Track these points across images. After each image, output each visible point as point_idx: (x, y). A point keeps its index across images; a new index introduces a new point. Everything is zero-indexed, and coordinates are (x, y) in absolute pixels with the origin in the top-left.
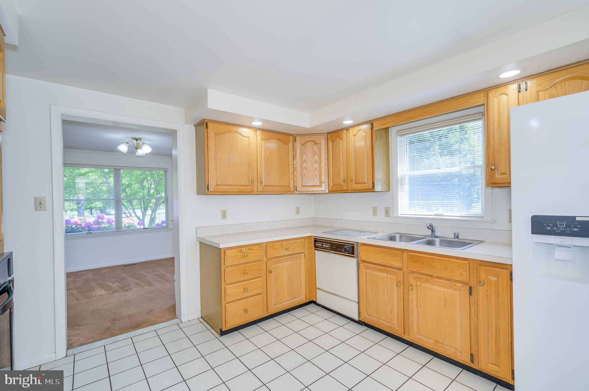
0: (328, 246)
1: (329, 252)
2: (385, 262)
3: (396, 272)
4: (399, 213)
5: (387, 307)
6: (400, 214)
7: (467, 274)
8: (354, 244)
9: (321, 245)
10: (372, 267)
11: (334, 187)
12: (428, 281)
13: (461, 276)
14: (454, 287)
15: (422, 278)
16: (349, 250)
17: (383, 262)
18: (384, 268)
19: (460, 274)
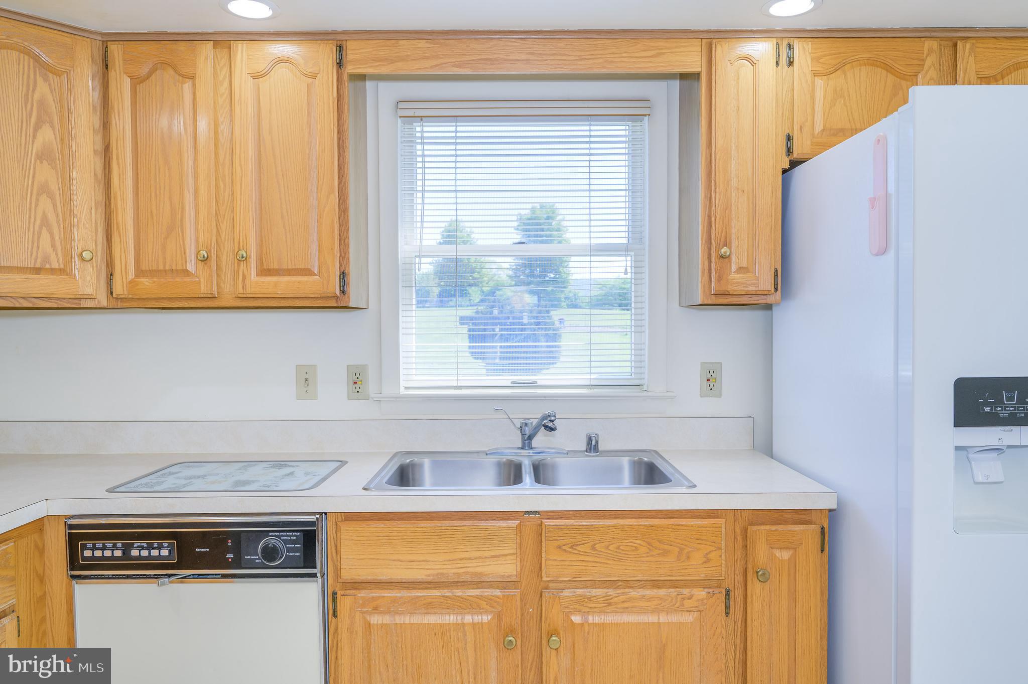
0: (165, 552)
1: (170, 576)
2: (451, 571)
3: (497, 597)
4: (403, 384)
6: (406, 388)
7: (721, 556)
8: (312, 524)
9: (118, 553)
10: (394, 600)
11: (145, 281)
12: (609, 604)
13: (706, 565)
14: (688, 604)
15: (589, 599)
16: (289, 550)
17: (445, 571)
18: (447, 592)
19: (704, 559)
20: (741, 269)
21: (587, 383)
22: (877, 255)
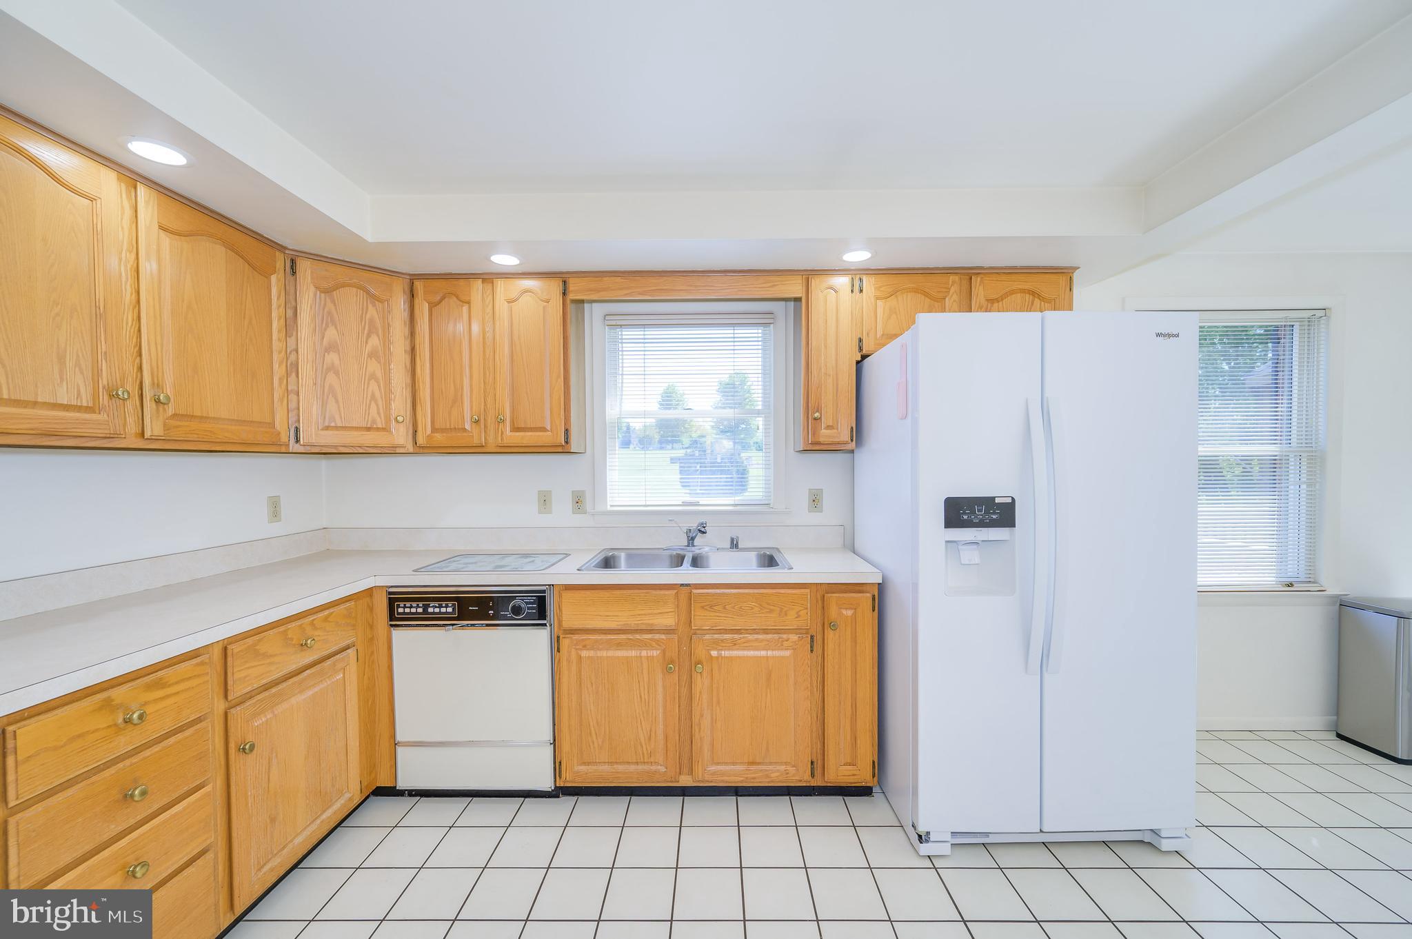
0: (450, 610)
1: (453, 625)
2: (633, 622)
3: (663, 639)
4: (609, 503)
5: (640, 729)
6: (611, 506)
7: (807, 613)
8: (544, 591)
9: (420, 610)
10: (596, 641)
11: (438, 436)
12: (735, 644)
13: (797, 619)
14: (786, 644)
15: (722, 640)
16: (529, 608)
17: (629, 623)
18: (630, 636)
19: (796, 616)
20: (828, 427)
21: (733, 503)
22: (901, 419)
